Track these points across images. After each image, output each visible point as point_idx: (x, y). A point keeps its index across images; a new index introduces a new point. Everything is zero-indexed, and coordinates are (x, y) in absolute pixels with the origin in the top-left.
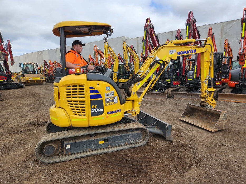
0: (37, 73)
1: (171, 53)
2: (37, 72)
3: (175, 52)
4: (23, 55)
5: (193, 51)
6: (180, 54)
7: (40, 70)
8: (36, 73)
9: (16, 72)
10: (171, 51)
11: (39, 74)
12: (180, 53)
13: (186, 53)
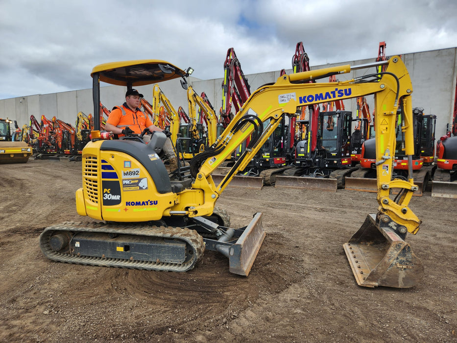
0: (15, 140)
1: (283, 101)
2: (15, 137)
3: (292, 97)
5: (343, 92)
6: (305, 102)
7: (20, 135)
8: (13, 139)
10: (283, 97)
11: (19, 141)
12: (306, 99)
13: (323, 99)
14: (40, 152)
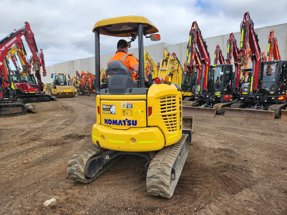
0: (68, 85)
2: (68, 83)
4: (54, 65)
7: (71, 82)
9: (47, 83)
14: (81, 91)
